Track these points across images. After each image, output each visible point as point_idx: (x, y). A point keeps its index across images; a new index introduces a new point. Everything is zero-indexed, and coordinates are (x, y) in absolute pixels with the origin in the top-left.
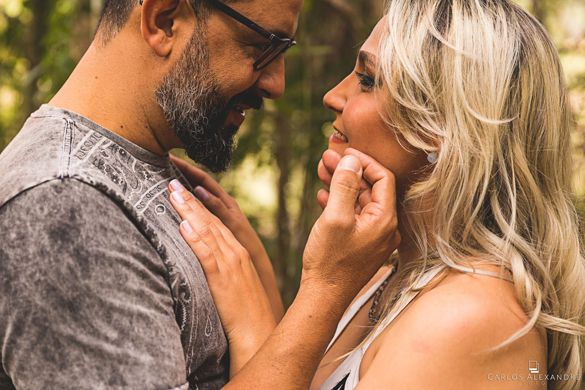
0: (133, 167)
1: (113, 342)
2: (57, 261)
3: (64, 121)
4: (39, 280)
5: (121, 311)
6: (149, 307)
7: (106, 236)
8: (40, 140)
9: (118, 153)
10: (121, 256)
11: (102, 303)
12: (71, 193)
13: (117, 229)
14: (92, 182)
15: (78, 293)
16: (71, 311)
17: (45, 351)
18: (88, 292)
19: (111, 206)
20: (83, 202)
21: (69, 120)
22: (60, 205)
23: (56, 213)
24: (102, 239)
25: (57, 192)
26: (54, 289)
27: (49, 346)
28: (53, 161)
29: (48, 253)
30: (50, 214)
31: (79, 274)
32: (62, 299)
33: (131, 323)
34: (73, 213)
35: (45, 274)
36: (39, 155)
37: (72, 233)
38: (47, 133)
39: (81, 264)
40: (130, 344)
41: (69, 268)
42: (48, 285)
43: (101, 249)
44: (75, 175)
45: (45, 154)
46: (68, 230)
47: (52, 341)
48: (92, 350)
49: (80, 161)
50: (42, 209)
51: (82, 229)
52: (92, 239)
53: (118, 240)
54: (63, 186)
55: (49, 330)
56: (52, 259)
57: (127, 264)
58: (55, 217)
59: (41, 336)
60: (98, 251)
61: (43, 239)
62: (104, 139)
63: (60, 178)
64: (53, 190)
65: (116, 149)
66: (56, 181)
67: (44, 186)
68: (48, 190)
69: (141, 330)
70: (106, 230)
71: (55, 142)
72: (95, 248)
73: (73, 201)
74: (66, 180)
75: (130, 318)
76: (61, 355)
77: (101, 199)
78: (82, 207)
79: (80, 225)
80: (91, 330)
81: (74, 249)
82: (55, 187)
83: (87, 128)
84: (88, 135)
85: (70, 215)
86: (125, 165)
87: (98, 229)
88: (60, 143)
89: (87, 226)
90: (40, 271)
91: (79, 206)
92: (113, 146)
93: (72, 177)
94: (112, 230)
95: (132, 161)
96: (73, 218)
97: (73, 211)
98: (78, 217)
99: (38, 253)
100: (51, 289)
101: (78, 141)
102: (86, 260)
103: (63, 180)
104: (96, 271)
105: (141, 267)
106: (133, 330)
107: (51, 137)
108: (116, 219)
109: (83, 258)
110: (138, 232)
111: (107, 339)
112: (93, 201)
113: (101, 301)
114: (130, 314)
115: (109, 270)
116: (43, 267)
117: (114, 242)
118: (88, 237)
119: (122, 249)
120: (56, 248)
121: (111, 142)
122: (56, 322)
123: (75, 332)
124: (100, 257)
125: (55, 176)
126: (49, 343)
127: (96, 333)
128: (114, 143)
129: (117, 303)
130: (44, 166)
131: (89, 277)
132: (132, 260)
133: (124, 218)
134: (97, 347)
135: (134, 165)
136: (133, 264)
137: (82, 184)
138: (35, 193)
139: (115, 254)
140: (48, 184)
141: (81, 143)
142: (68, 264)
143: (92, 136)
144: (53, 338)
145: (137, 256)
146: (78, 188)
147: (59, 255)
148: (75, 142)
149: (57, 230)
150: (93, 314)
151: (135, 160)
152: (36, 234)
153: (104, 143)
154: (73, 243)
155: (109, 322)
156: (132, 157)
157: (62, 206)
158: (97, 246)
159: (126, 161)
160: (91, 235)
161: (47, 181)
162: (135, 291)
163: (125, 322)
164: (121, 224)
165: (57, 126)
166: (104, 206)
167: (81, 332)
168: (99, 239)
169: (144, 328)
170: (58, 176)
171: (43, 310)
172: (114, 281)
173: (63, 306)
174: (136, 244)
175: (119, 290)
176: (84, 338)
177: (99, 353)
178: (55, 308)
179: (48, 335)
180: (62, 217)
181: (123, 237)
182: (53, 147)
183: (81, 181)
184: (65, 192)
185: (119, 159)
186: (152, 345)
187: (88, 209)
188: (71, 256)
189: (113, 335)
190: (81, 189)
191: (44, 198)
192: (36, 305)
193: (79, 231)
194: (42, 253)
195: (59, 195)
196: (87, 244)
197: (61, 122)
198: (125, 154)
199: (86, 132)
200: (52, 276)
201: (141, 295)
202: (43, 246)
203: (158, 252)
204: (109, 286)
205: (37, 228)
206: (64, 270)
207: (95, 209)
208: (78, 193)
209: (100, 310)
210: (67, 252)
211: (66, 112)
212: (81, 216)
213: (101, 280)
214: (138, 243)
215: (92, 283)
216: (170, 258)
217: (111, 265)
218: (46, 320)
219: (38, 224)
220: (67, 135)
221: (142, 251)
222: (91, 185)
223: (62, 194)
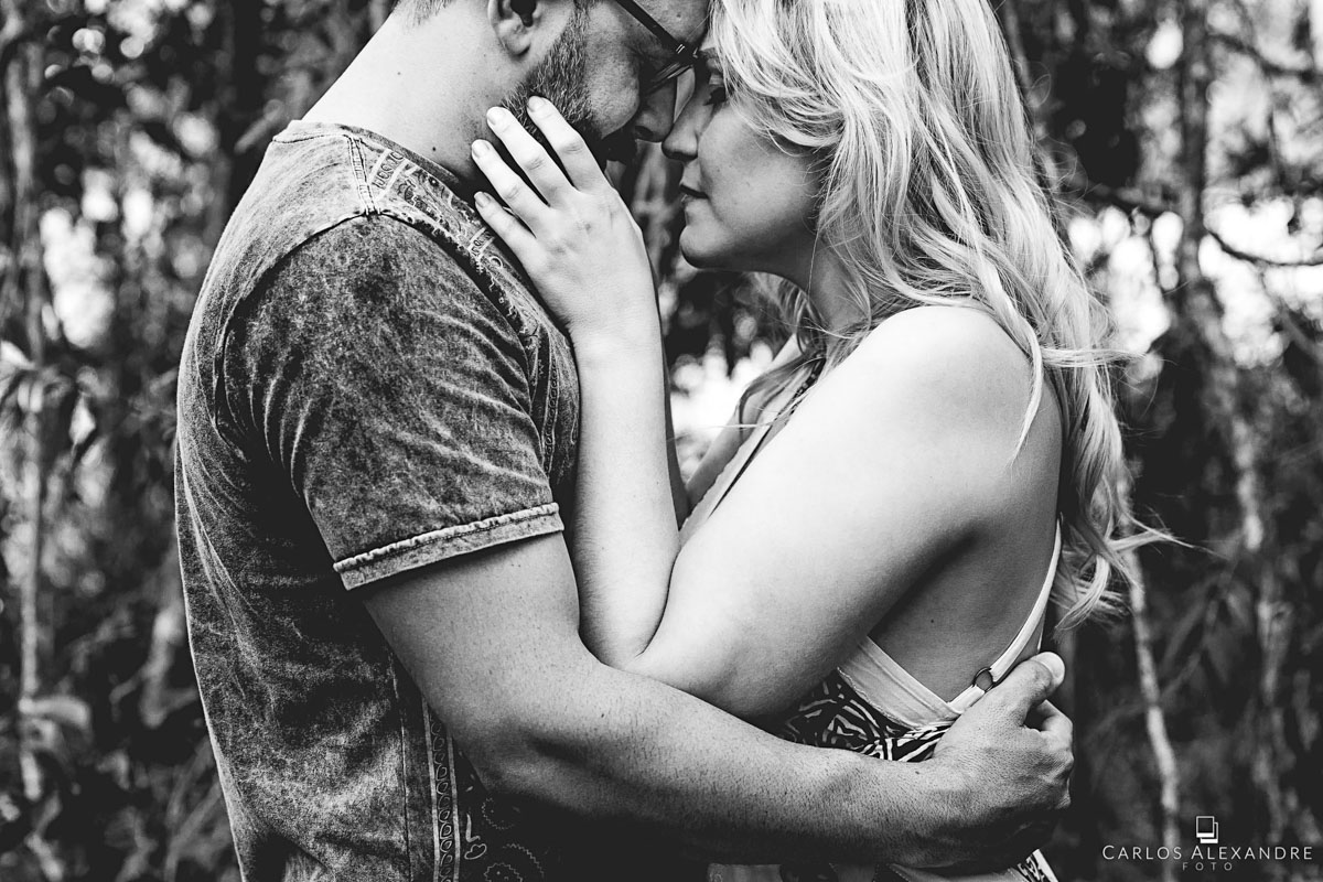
0: (449, 203)
1: (447, 443)
2: (368, 328)
3: (346, 139)
4: (343, 357)
5: (457, 400)
6: (496, 397)
7: (434, 294)
8: (317, 168)
9: (427, 182)
10: (456, 322)
11: (430, 388)
12: (383, 234)
13: (449, 285)
14: (410, 219)
15: (398, 372)
16: (387, 399)
17: (352, 456)
18: (411, 370)
19: (439, 255)
20: (400, 247)
21: (352, 136)
22: (368, 250)
23: (363, 262)
24: (429, 299)
25: (362, 234)
26: (365, 368)
27: (357, 450)
28: (346, 193)
29: (354, 318)
30: (354, 264)
31: (398, 346)
32: (375, 382)
33: (469, 417)
34: (387, 261)
35: (352, 347)
36: (322, 188)
37: (387, 290)
38: (325, 158)
39: (400, 333)
40: (467, 447)
41: (384, 337)
42: (356, 362)
43: (428, 312)
44: (386, 211)
45: (332, 186)
46: (381, 285)
47: (362, 441)
48: (418, 453)
49: (383, 192)
50: (342, 258)
51: (401, 284)
52: (415, 298)
53: (451, 301)
54: (370, 226)
55: (357, 425)
56: (360, 327)
57: (465, 334)
58: (362, 268)
59: (345, 435)
60: (424, 314)
61: (346, 298)
62: (406, 161)
63: (364, 215)
64: (356, 232)
65: (425, 177)
66: (360, 220)
67: (342, 226)
68: (349, 232)
69: (482, 428)
70: (433, 285)
71: (339, 168)
72: (419, 310)
73: (386, 245)
74: (374, 217)
75: (467, 410)
76: (374, 460)
77: (425, 243)
78: (399, 253)
79: (397, 277)
80: (417, 425)
81: (390, 311)
82: (359, 227)
83: (380, 147)
84: (383, 156)
85: (382, 264)
86: (439, 199)
87: (423, 284)
88: (347, 168)
89: (408, 279)
90: (344, 344)
91: (394, 252)
92: (420, 172)
93: (381, 214)
94: (443, 287)
95: (447, 196)
96: (387, 268)
97: (386, 258)
98: (394, 267)
99: (340, 319)
100: (360, 368)
101: (372, 164)
102: (408, 328)
103: (369, 219)
104: (422, 341)
105: (485, 340)
106: (472, 428)
107: (332, 161)
108: (446, 271)
109: (403, 325)
110: (478, 292)
111: (438, 438)
112: (414, 246)
113: (428, 384)
114: (468, 405)
115: (440, 341)
116: (349, 338)
117: (446, 302)
118: (408, 295)
119: (457, 314)
120: (365, 310)
121: (416, 167)
122: (367, 414)
123: (394, 427)
124: (428, 323)
125: (357, 213)
126: (358, 445)
127: (423, 429)
128: (419, 168)
129: (451, 388)
130: (336, 201)
131: (413, 351)
132: (472, 329)
133: (458, 271)
134: (425, 448)
135: (449, 200)
136: (474, 334)
137: (396, 223)
138: (332, 238)
139: (447, 319)
140: (349, 224)
141: (376, 167)
142: (383, 332)
143: (389, 157)
144: (364, 436)
145: (478, 324)
146: (391, 227)
147: (370, 321)
148: (369, 165)
149: (365, 286)
150: (419, 402)
151: (451, 194)
152: (335, 293)
153: (407, 168)
154: (389, 303)
155: (439, 415)
156: (447, 189)
157: (371, 251)
158: (422, 308)
159: (439, 193)
160: (413, 292)
161: (348, 219)
162: (477, 373)
163: (461, 416)
164: (454, 279)
165: (336, 147)
166: (430, 253)
167: (403, 428)
168: (425, 298)
169: (486, 426)
170: (362, 212)
171: (349, 398)
172: (447, 358)
173: (377, 391)
174: (476, 309)
175: (455, 370)
176: (407, 437)
177: (429, 457)
178: (366, 395)
179: (357, 433)
180: (371, 267)
181: (457, 298)
182: (340, 176)
183: (395, 218)
184: (373, 233)
185: (430, 191)
186: (496, 451)
187: (408, 257)
188: (387, 321)
189: (446, 433)
190: (395, 229)
191: (345, 243)
192: (339, 392)
193: (397, 287)
194: (346, 318)
195: (365, 239)
196: (407, 304)
197: (341, 142)
198: (436, 185)
199: (380, 151)
200: (361, 350)
201: (484, 378)
202: (347, 309)
203: (509, 319)
204: (441, 364)
205: (338, 284)
206: (377, 341)
207: (416, 256)
208: (392, 235)
209: (427, 397)
210: (381, 315)
211: (344, 128)
212: (398, 266)
213: (428, 355)
214: (479, 308)
215: (416, 360)
216: (526, 324)
217: (443, 335)
218: (352, 412)
219: (338, 278)
220: (355, 157)
221: (483, 318)
222: (409, 223)
223: (370, 236)
